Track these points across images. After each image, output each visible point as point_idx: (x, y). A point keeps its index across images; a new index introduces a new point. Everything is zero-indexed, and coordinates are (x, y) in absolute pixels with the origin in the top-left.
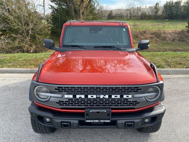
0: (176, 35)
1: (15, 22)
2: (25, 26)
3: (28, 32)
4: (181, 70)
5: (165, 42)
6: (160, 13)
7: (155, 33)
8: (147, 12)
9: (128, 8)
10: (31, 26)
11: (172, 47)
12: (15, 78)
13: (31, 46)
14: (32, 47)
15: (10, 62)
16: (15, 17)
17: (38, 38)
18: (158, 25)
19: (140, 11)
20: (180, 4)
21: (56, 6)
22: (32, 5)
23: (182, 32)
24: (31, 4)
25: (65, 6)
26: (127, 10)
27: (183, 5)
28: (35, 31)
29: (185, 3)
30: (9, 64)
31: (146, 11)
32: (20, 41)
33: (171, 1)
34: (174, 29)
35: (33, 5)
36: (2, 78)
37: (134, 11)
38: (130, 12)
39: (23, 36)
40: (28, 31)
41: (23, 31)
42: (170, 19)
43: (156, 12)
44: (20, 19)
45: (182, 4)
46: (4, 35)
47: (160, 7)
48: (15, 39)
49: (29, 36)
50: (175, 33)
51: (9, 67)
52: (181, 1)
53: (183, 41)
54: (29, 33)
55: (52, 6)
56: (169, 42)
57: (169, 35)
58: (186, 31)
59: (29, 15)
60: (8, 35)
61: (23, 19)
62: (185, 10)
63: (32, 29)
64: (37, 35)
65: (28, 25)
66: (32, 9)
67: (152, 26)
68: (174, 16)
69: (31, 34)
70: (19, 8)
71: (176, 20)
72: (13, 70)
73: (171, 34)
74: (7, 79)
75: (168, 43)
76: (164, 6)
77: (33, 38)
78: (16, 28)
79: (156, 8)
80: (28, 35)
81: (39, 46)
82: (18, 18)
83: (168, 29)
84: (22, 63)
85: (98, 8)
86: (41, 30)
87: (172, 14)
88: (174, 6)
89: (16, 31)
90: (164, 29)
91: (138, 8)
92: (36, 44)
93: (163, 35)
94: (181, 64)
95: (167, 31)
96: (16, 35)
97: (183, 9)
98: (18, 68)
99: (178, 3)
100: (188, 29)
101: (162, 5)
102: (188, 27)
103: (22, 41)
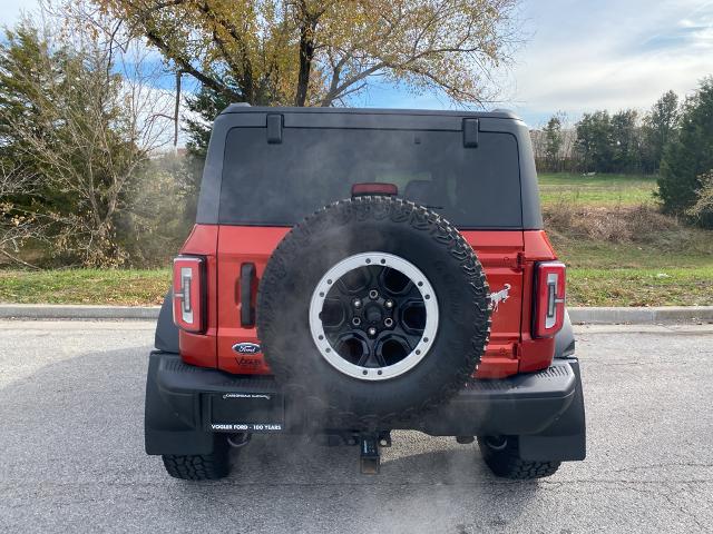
0: (621, 221)
1: (65, 172)
2: (96, 187)
3: (104, 205)
4: (616, 313)
5: (582, 244)
6: (566, 150)
7: (548, 215)
10: (118, 186)
12: (79, 332)
13: (110, 253)
14: (115, 257)
15: (57, 289)
16: (65, 156)
17: (141, 227)
18: (562, 190)
20: (631, 124)
21: (206, 124)
22: (126, 120)
23: (642, 210)
24: (122, 115)
27: (640, 126)
28: (128, 202)
29: (647, 119)
30: (56, 295)
32: (72, 238)
33: (599, 113)
34: (614, 203)
35: (132, 120)
36: (37, 332)
39: (87, 220)
40: (106, 201)
41: (89, 202)
42: (603, 172)
43: (553, 149)
44: (83, 161)
45: (639, 123)
46: (21, 214)
47: (565, 133)
48: (57, 228)
49: (107, 219)
50: (618, 215)
51: (57, 302)
52: (635, 114)
53: (648, 241)
54: (107, 209)
55: (192, 124)
56: (600, 243)
57: (597, 223)
58: (655, 207)
59: (116, 150)
60: (33, 214)
61: (94, 163)
62: (650, 141)
63: (121, 196)
64: (134, 217)
65: (109, 182)
66: (124, 130)
68: (616, 162)
69: (114, 214)
70: (83, 128)
71: (621, 175)
72: (71, 310)
73: (603, 219)
74: (53, 333)
75: (595, 248)
76: (579, 129)
77: (122, 226)
78: (65, 190)
79: (551, 135)
80: (103, 217)
81: (139, 254)
82: (78, 160)
83: (594, 202)
84: (98, 290)
86: (150, 201)
87: (608, 155)
88: (611, 130)
89: (64, 203)
90: (580, 202)
92: (129, 249)
93: (577, 222)
94: (617, 294)
95: (589, 208)
96: (61, 215)
97: (642, 139)
98: (85, 303)
99: (624, 120)
100: (663, 202)
101: (569, 125)
102: (663, 197)
103: (81, 237)
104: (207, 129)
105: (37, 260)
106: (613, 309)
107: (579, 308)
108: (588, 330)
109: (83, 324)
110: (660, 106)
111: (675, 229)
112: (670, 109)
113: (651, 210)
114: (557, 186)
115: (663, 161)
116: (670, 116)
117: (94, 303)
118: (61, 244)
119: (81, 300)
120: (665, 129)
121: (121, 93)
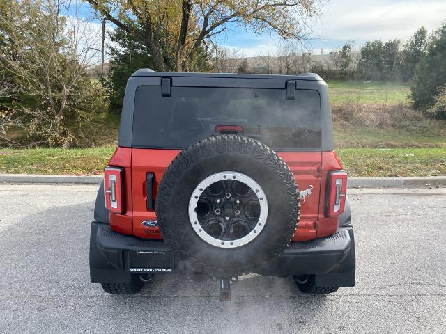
0: (386, 114)
1: (33, 82)
2: (52, 92)
3: (58, 104)
5: (362, 129)
6: (353, 66)
7: (340, 110)
8: (325, 65)
9: (281, 54)
10: (66, 91)
11: (377, 140)
12: (47, 193)
13: (64, 134)
14: (66, 137)
15: (32, 164)
16: (32, 72)
17: (81, 117)
18: (350, 92)
19: (309, 61)
20: (396, 48)
21: (122, 50)
22: (70, 48)
23: (400, 107)
24: (67, 44)
25: (142, 49)
26: (281, 58)
27: (402, 50)
28: (74, 102)
29: (407, 45)
30: (31, 167)
31: (323, 63)
32: (39, 124)
33: (376, 42)
34: (382, 102)
35: (74, 47)
36: (20, 193)
37: (295, 62)
38: (288, 63)
39: (48, 113)
40: (59, 101)
41: (49, 102)
42: (377, 80)
43: (346, 65)
44: (43, 75)
45: (401, 48)
46: (6, 109)
47: (353, 54)
48: (28, 118)
49: (60, 112)
50: (384, 110)
51: (32, 173)
52: (399, 42)
53: (402, 127)
54: (60, 106)
55: (113, 50)
56: (372, 128)
57: (371, 115)
58: (408, 105)
59: (64, 67)
60: (13, 109)
61: (50, 76)
62: (407, 60)
63: (69, 98)
64: (78, 111)
65: (60, 89)
66: (69, 54)
67: (336, 95)
69: (65, 109)
70: (42, 53)
71: (389, 83)
73: (375, 112)
74: (31, 194)
75: (369, 132)
76: (363, 52)
77: (70, 117)
78: (33, 94)
79: (344, 55)
80: (58, 111)
81: (82, 135)
82: (40, 73)
83: (370, 101)
84: (57, 164)
85: (214, 55)
86: (87, 101)
88: (383, 53)
89: (32, 102)
90: (361, 101)
91: (304, 54)
92: (75, 131)
93: (358, 115)
94: (381, 168)
95: (366, 105)
96: (31, 110)
97: (403, 58)
98: (49, 174)
99: (391, 46)
100: (414, 102)
101: (356, 49)
102: (414, 99)
103: (44, 124)
104: (122, 53)
105: (18, 138)
106: (377, 178)
107: (356, 178)
108: (360, 192)
109: (48, 187)
110: (416, 37)
111: (420, 120)
112: (422, 39)
113: (406, 107)
114: (346, 90)
115: (415, 76)
116: (421, 44)
117: (55, 173)
118: (32, 128)
119: (46, 171)
120: (418, 52)
121: (66, 30)
